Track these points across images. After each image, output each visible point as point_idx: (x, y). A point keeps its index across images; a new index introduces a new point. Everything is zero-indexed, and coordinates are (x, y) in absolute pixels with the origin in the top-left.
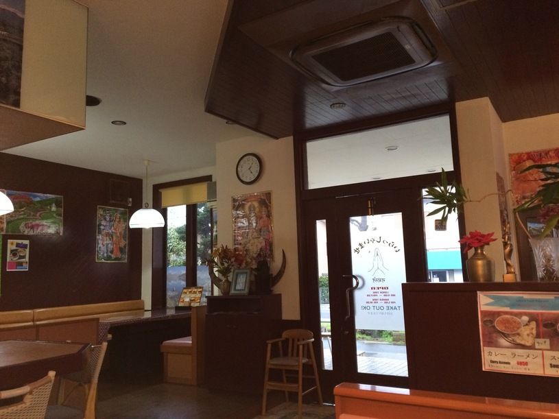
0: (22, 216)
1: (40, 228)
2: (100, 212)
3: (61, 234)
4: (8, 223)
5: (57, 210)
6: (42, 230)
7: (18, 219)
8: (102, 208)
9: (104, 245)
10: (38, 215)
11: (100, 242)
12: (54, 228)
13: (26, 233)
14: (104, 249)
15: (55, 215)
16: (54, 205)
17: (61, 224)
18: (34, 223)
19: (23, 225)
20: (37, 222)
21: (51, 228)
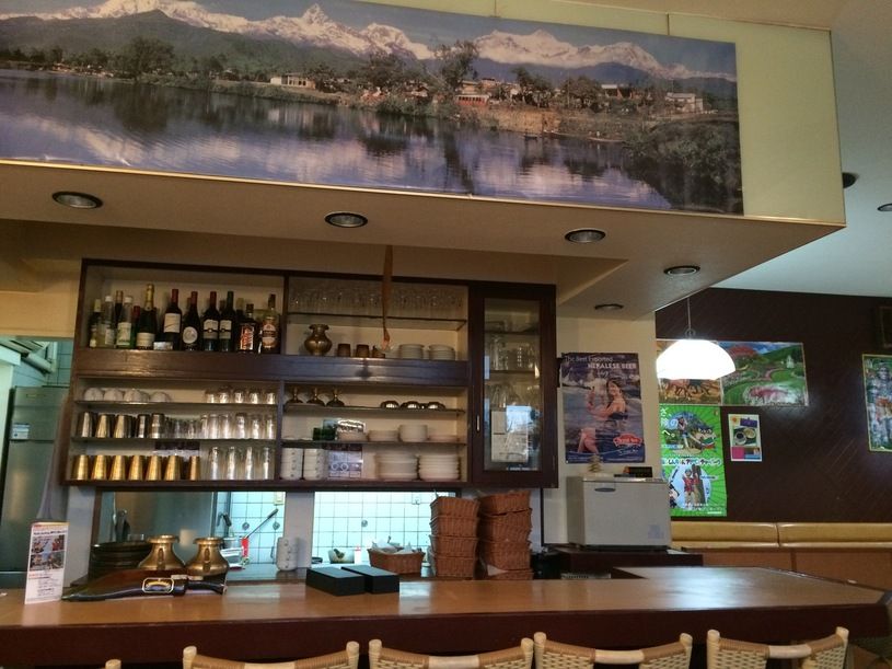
0: (744, 379)
1: (773, 395)
2: (868, 365)
3: (806, 404)
4: (726, 390)
5: (796, 367)
6: (776, 398)
7: (739, 383)
8: (871, 358)
9: (880, 422)
10: (767, 375)
11: (873, 416)
12: (794, 395)
13: (753, 404)
14: (881, 428)
15: (793, 374)
16: (789, 358)
17: (805, 387)
18: (763, 388)
19: (747, 391)
20: (767, 386)
21: (789, 394)
